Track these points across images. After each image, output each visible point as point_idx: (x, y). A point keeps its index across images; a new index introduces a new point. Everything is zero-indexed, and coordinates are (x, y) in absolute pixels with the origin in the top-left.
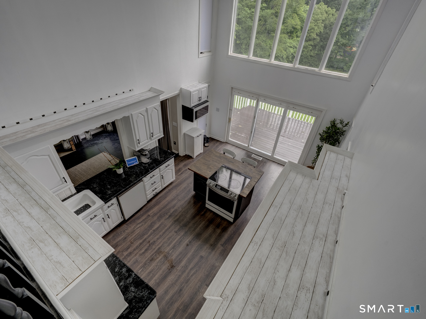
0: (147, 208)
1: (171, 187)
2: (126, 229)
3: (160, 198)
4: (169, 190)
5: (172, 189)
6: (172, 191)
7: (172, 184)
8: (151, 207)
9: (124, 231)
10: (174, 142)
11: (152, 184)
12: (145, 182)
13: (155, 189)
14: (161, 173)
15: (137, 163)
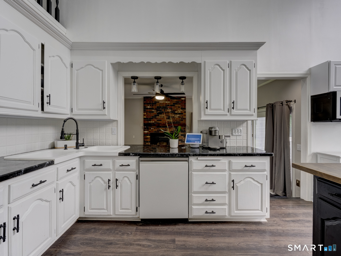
0: (184, 229)
1: (254, 227)
2: (128, 234)
3: (218, 230)
4: (246, 230)
5: (253, 232)
6: (251, 234)
7: (260, 225)
8: (191, 232)
9: (123, 234)
10: (297, 180)
11: (207, 183)
12: (193, 168)
13: (213, 200)
14: (232, 173)
15: (200, 143)
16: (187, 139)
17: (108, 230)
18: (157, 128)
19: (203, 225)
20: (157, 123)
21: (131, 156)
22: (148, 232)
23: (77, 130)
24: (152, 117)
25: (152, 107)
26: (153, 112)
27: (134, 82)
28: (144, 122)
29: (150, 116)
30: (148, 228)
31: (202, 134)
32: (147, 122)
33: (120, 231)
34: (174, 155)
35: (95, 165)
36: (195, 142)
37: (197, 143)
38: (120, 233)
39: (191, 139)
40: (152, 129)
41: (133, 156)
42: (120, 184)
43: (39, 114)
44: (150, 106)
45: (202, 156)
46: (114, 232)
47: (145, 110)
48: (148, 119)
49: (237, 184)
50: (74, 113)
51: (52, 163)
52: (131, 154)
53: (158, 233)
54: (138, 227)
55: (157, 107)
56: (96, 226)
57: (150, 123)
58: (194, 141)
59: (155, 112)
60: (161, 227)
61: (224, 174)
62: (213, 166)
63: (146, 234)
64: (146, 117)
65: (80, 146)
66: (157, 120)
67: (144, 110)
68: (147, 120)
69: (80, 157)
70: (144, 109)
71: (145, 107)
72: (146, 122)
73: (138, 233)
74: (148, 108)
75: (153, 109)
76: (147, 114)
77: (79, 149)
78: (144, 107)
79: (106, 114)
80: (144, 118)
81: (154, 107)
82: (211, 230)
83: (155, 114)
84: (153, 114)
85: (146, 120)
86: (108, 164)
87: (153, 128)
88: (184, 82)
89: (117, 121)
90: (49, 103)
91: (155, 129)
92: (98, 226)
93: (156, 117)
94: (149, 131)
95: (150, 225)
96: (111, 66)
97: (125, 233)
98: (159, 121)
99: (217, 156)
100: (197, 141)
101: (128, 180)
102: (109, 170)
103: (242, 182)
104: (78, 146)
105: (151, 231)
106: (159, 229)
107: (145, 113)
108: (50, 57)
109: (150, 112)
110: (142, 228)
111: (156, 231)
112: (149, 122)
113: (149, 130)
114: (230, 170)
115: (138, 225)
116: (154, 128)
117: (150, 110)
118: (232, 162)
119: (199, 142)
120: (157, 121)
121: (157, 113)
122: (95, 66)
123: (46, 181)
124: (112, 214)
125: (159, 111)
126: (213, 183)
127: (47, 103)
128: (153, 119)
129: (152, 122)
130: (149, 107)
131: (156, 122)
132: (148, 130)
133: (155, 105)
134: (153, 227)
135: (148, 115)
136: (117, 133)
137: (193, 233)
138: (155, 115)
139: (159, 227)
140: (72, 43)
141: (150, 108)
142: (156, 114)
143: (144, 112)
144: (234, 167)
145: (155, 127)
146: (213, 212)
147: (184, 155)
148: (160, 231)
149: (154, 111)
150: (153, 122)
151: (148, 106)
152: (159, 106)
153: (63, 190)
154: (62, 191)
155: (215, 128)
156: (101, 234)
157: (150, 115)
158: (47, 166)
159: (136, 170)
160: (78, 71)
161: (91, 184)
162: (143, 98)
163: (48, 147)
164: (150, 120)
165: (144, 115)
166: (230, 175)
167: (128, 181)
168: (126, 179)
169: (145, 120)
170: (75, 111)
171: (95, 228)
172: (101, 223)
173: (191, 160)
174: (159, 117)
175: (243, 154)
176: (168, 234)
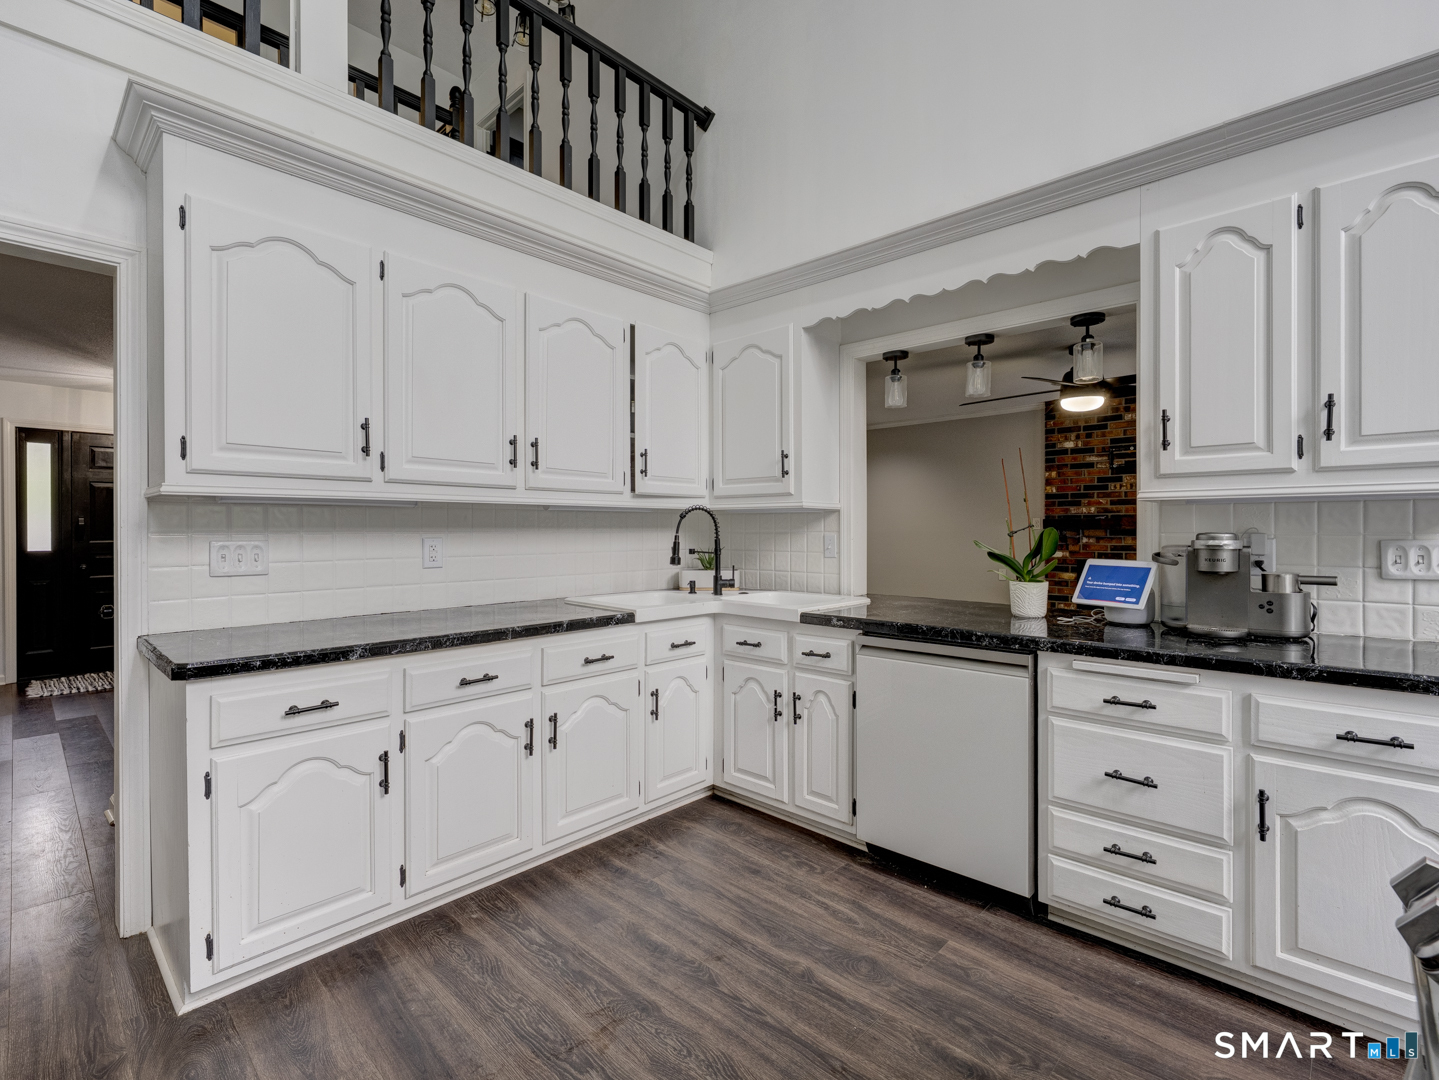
0: (1007, 930)
2: (812, 869)
3: (1158, 995)
11: (1116, 776)
12: (1051, 699)
13: (1146, 859)
14: (1258, 758)
15: (1137, 603)
16: (1084, 583)
17: (768, 840)
18: (1112, 539)
19: (1104, 953)
20: (1110, 515)
21: (834, 626)
22: (872, 889)
23: (717, 542)
24: (1086, 488)
25: (1085, 444)
26: (1091, 465)
27: (895, 371)
28: (1047, 510)
29: (1074, 485)
30: (881, 878)
31: (1154, 566)
32: (1062, 514)
33: (796, 856)
34: (974, 638)
35: (745, 643)
36: (1117, 598)
37: (1124, 602)
38: (793, 860)
39: (1102, 586)
40: (1085, 540)
41: (841, 627)
42: (806, 711)
43: (626, 501)
44: (1078, 437)
45: (1092, 656)
46: (780, 852)
47: (1053, 460)
48: (1066, 496)
49: (1293, 822)
50: (717, 492)
51: (628, 618)
52: (835, 621)
53: (904, 904)
54: (852, 864)
55: (1113, 441)
56: (746, 821)
57: (1076, 517)
58: (1111, 596)
59: (1101, 463)
60: (926, 895)
61: (1210, 754)
62: (1147, 706)
63: (861, 891)
64: (1057, 490)
65: (724, 586)
66: (1112, 503)
67: (1047, 461)
68: (1060, 504)
69: (714, 616)
70: (1047, 454)
71: (1054, 445)
72: (1058, 512)
73: (841, 878)
74: (1065, 451)
75: (1091, 451)
76: (1059, 474)
77: (721, 594)
78: (1047, 446)
79: (792, 491)
80: (1048, 496)
81: (1096, 441)
82: (1128, 982)
83: (1102, 475)
84: (1089, 474)
85: (1057, 500)
86: (776, 643)
87: (1089, 537)
88: (1092, 337)
89: (839, 511)
90: (644, 472)
91: (1102, 543)
92: (750, 824)
93: (1106, 487)
94: (1071, 552)
95: (893, 875)
96: (804, 338)
97: (806, 864)
98: (1119, 507)
99: (1166, 664)
100: (1126, 595)
101: (828, 704)
102: (778, 663)
103: (1327, 818)
104: (719, 586)
105: (886, 889)
106: (914, 894)
107: (1054, 474)
108: (647, 354)
109: (1073, 466)
110: (862, 871)
111: (901, 895)
112: (1073, 510)
113: (1071, 548)
114: (1250, 741)
115: (854, 861)
116: (1098, 539)
117: (1075, 459)
118: (1258, 703)
119: (1134, 600)
120: (1109, 506)
121: (1112, 468)
122: (764, 349)
123: (613, 657)
124: (786, 800)
125: (1123, 461)
126: (1148, 783)
127: (642, 472)
128: (1092, 496)
129: (1084, 510)
130: (1070, 445)
131: (1106, 510)
132: (1067, 549)
133: (1099, 432)
134: (899, 884)
135: (1064, 482)
136: (839, 553)
137: (1030, 957)
138: (1100, 480)
139: (916, 890)
140: (710, 294)
141: (1074, 451)
142: (1105, 473)
143: (1048, 469)
144: (1267, 731)
145: (1100, 533)
146: (1146, 913)
147: (1015, 643)
148: (914, 902)
149: (1093, 459)
150: (1093, 509)
151: (1067, 439)
152: (1122, 436)
153: (657, 690)
154: (655, 694)
155: (1213, 538)
156: (748, 843)
157: (1077, 481)
158: (617, 623)
159: (850, 673)
160: (725, 371)
161: (738, 696)
162: (1043, 407)
163: (665, 586)
164: (1078, 504)
165: (1048, 482)
166: (1249, 763)
167: (828, 709)
168: (822, 698)
169: (1053, 504)
170: (721, 488)
171: (740, 825)
172: (760, 819)
173: (1046, 669)
174: (1121, 486)
175: (1328, 672)
176: (933, 921)
